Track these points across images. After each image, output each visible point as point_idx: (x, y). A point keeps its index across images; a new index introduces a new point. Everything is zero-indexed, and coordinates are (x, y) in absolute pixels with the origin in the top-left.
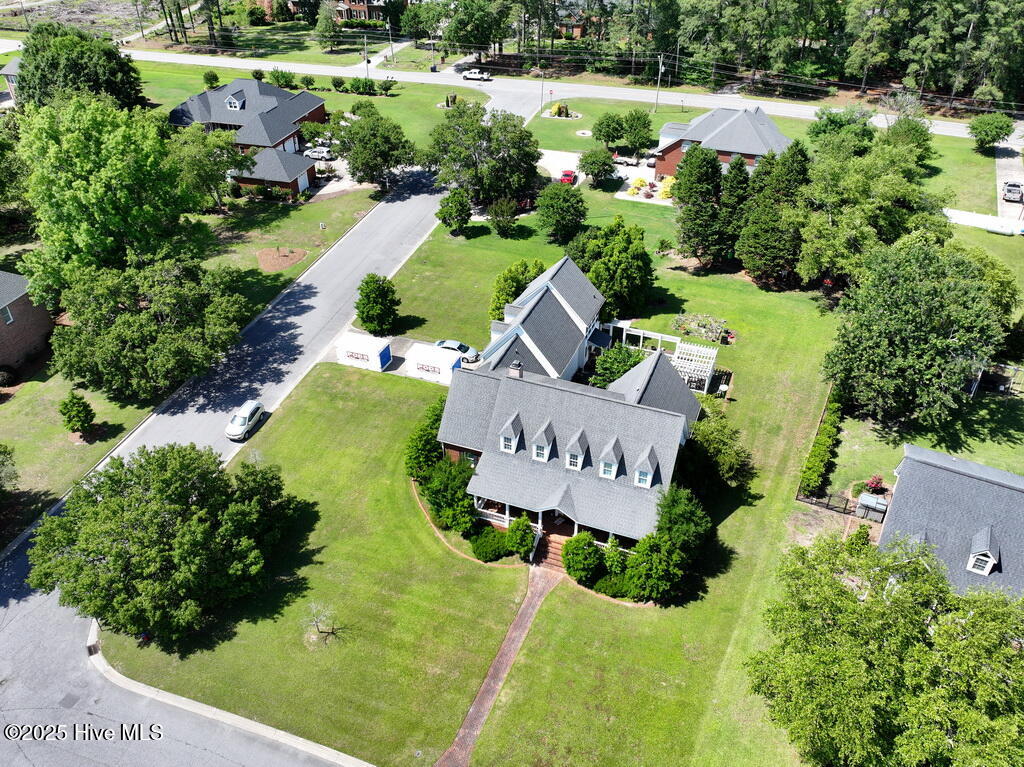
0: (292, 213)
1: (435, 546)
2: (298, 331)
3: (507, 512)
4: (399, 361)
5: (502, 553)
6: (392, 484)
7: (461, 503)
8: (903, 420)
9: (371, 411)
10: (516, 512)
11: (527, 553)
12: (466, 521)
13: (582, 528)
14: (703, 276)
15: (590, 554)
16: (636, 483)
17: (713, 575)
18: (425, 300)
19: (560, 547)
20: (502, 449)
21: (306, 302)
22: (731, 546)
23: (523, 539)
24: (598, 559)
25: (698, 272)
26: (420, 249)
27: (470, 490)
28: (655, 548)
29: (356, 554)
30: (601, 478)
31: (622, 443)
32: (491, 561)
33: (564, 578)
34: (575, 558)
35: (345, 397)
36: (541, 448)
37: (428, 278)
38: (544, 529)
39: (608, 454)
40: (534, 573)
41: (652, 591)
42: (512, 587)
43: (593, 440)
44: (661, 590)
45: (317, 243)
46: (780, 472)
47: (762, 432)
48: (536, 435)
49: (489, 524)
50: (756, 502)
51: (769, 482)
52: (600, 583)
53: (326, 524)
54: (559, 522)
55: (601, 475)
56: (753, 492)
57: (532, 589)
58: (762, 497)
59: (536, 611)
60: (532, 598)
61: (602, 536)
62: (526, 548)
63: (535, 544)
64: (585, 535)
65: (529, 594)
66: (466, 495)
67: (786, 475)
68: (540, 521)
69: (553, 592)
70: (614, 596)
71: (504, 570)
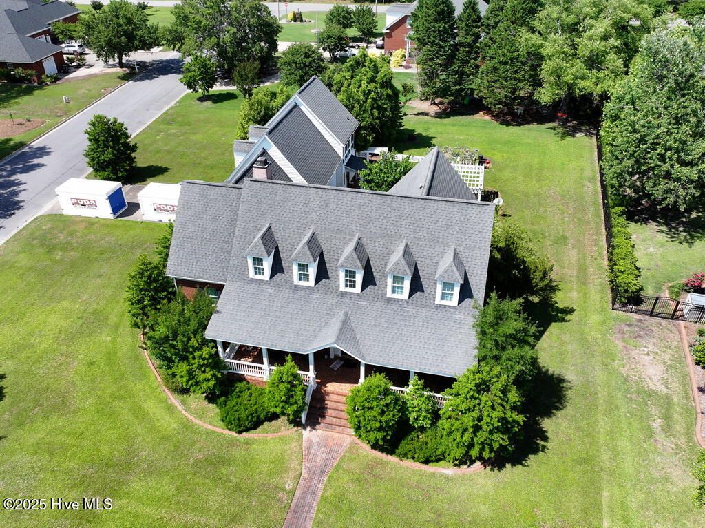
0: (36, 92)
1: (167, 418)
2: (22, 187)
3: (265, 360)
4: (135, 207)
5: (262, 416)
6: (113, 341)
7: (197, 354)
8: (684, 220)
9: (96, 259)
10: (277, 357)
11: (297, 414)
12: (207, 378)
13: (370, 370)
14: (445, 118)
15: (387, 405)
16: (438, 301)
17: (548, 414)
18: (169, 152)
19: (343, 399)
20: (252, 275)
21: (36, 161)
22: (557, 372)
23: (289, 395)
24: (399, 411)
25: (439, 115)
26: (166, 112)
27: (209, 334)
28: (483, 387)
29: (50, 443)
30: (389, 300)
31: (413, 249)
32: (247, 430)
33: (352, 443)
34: (367, 414)
35: (66, 247)
36: (303, 267)
37: (174, 135)
38: (317, 377)
39: (397, 264)
40: (309, 440)
41: (482, 449)
42: (279, 465)
43: (373, 250)
44: (496, 446)
45: (59, 114)
46: (583, 281)
47: (548, 243)
48: (295, 250)
49: (241, 378)
50: (568, 317)
51: (575, 293)
52: (405, 445)
53: (12, 404)
54: (336, 366)
55: (389, 294)
56: (560, 305)
57: (309, 465)
58: (572, 311)
59: (318, 499)
60: (311, 478)
61: (400, 377)
62: (295, 407)
63: (308, 399)
64: (379, 379)
65: (305, 474)
66: (205, 342)
67: (591, 284)
68: (311, 367)
69: (339, 465)
70: (426, 462)
71: (266, 441)
